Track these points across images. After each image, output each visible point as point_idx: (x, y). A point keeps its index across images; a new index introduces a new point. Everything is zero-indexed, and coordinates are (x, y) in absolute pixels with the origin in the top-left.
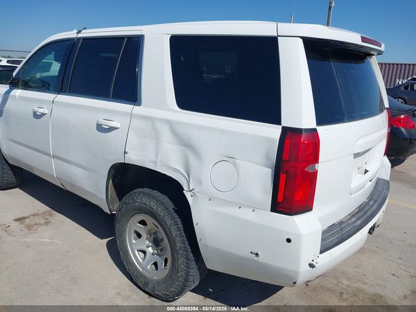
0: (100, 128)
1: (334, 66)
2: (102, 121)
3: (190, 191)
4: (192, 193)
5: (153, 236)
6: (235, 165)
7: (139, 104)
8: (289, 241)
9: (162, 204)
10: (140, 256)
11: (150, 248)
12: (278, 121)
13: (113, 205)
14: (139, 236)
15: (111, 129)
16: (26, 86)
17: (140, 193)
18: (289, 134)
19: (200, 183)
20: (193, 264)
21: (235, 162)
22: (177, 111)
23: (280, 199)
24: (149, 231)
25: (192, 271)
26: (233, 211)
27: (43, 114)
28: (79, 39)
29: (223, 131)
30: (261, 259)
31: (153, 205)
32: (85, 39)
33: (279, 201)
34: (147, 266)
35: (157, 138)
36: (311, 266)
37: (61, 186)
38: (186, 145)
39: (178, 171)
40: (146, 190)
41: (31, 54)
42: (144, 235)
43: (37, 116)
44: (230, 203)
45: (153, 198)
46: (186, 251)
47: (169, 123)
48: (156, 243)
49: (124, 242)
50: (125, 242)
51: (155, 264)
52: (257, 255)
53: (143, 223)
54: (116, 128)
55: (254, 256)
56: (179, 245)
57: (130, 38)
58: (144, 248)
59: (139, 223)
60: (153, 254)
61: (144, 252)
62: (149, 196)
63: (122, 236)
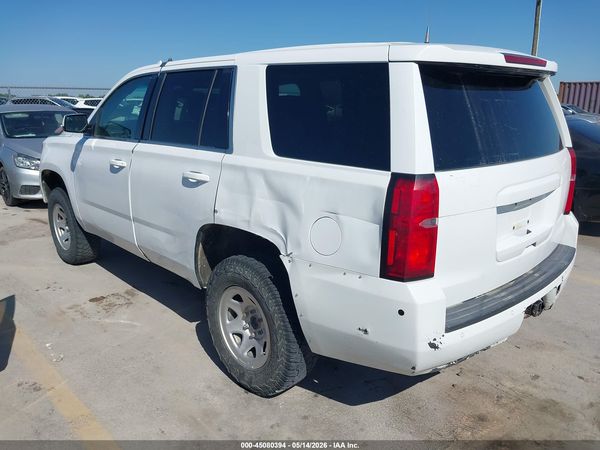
0: (186, 182)
1: (468, 95)
2: (189, 174)
3: (288, 255)
4: (289, 258)
5: (250, 315)
6: (338, 221)
7: (231, 152)
8: (401, 313)
9: (258, 273)
10: (235, 340)
11: (247, 331)
12: (386, 166)
13: (204, 278)
14: (235, 315)
15: (199, 183)
16: (104, 134)
17: (233, 260)
18: (401, 182)
19: (298, 245)
20: (295, 347)
21: (338, 219)
22: (273, 159)
23: (390, 261)
24: (246, 308)
25: (295, 356)
26: (338, 279)
27: (122, 168)
28: (162, 73)
29: (323, 181)
30: (371, 337)
31: (247, 274)
32: (170, 73)
33: (389, 264)
34: (243, 352)
35: (250, 192)
36: (433, 346)
37: (145, 258)
38: (284, 199)
39: (275, 232)
40: (241, 257)
41: (110, 92)
42: (240, 314)
43: (114, 170)
44: (333, 269)
45: (248, 266)
46: (286, 331)
47: (264, 173)
48: (254, 323)
49: (216, 323)
50: (218, 323)
51: (253, 350)
52: (366, 331)
53: (238, 298)
54: (204, 182)
55: (362, 333)
56: (278, 323)
57: (221, 70)
58: (240, 330)
59: (234, 298)
60: (250, 338)
61: (241, 336)
62: (243, 264)
63: (214, 315)
